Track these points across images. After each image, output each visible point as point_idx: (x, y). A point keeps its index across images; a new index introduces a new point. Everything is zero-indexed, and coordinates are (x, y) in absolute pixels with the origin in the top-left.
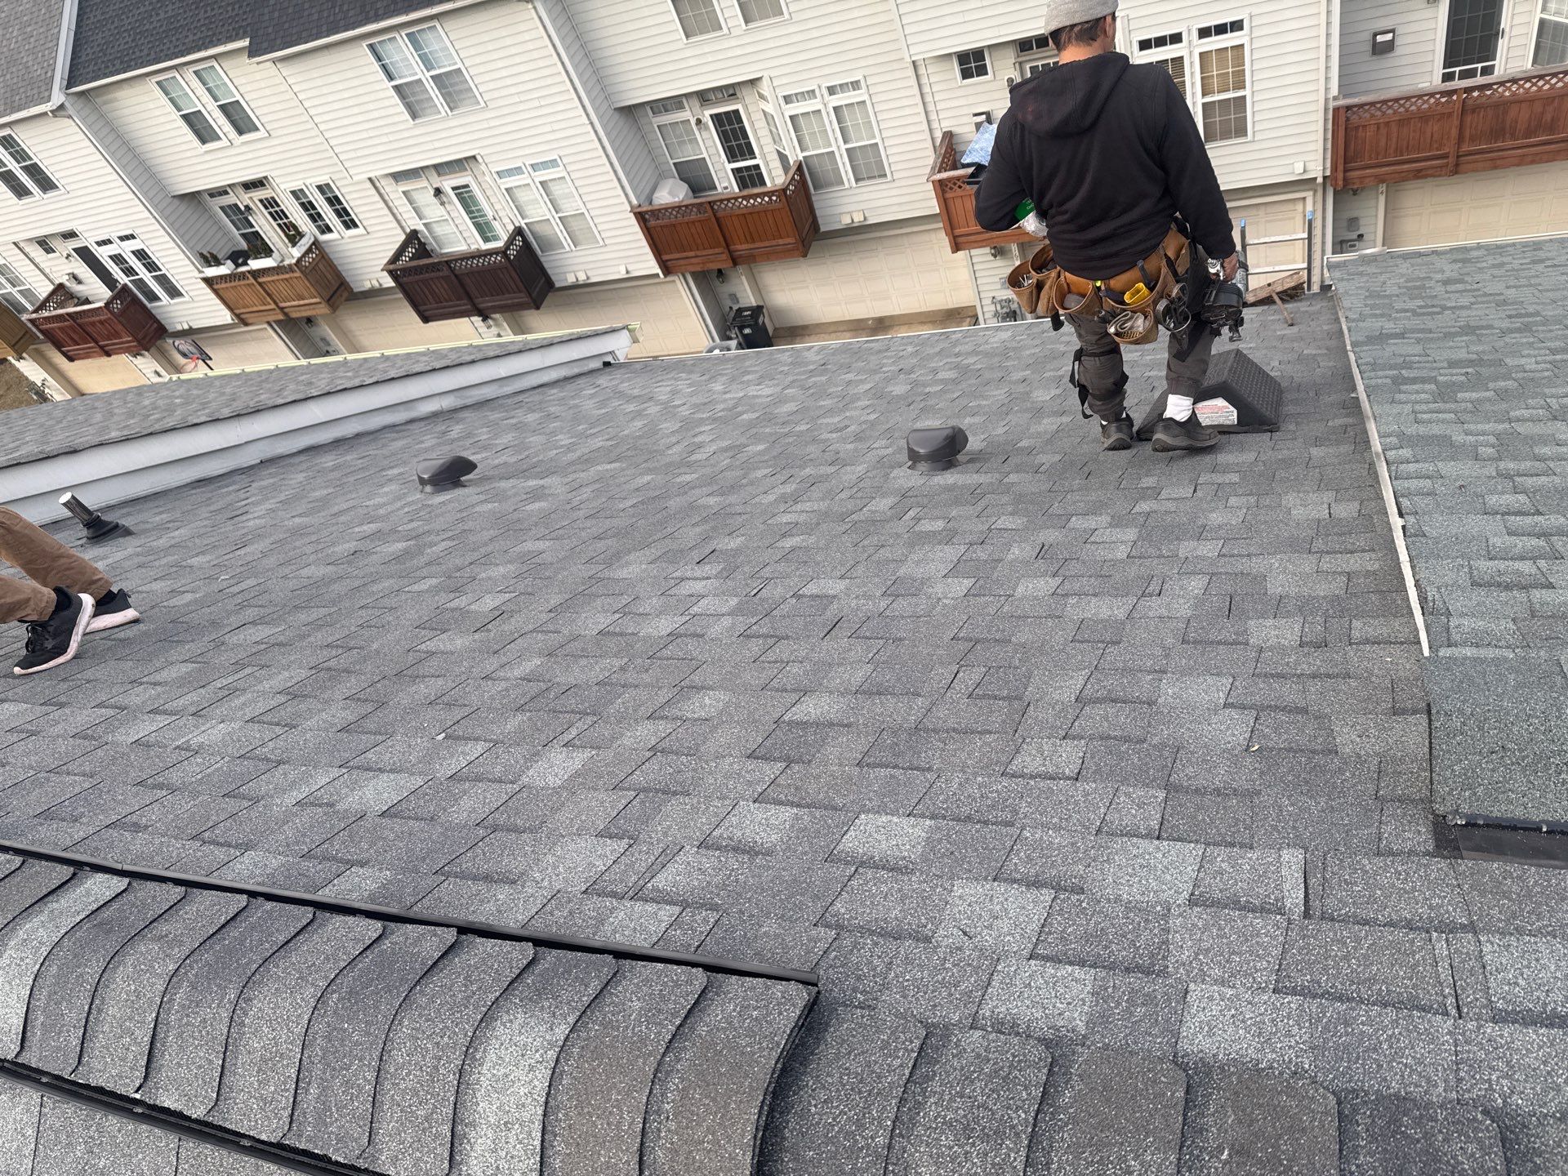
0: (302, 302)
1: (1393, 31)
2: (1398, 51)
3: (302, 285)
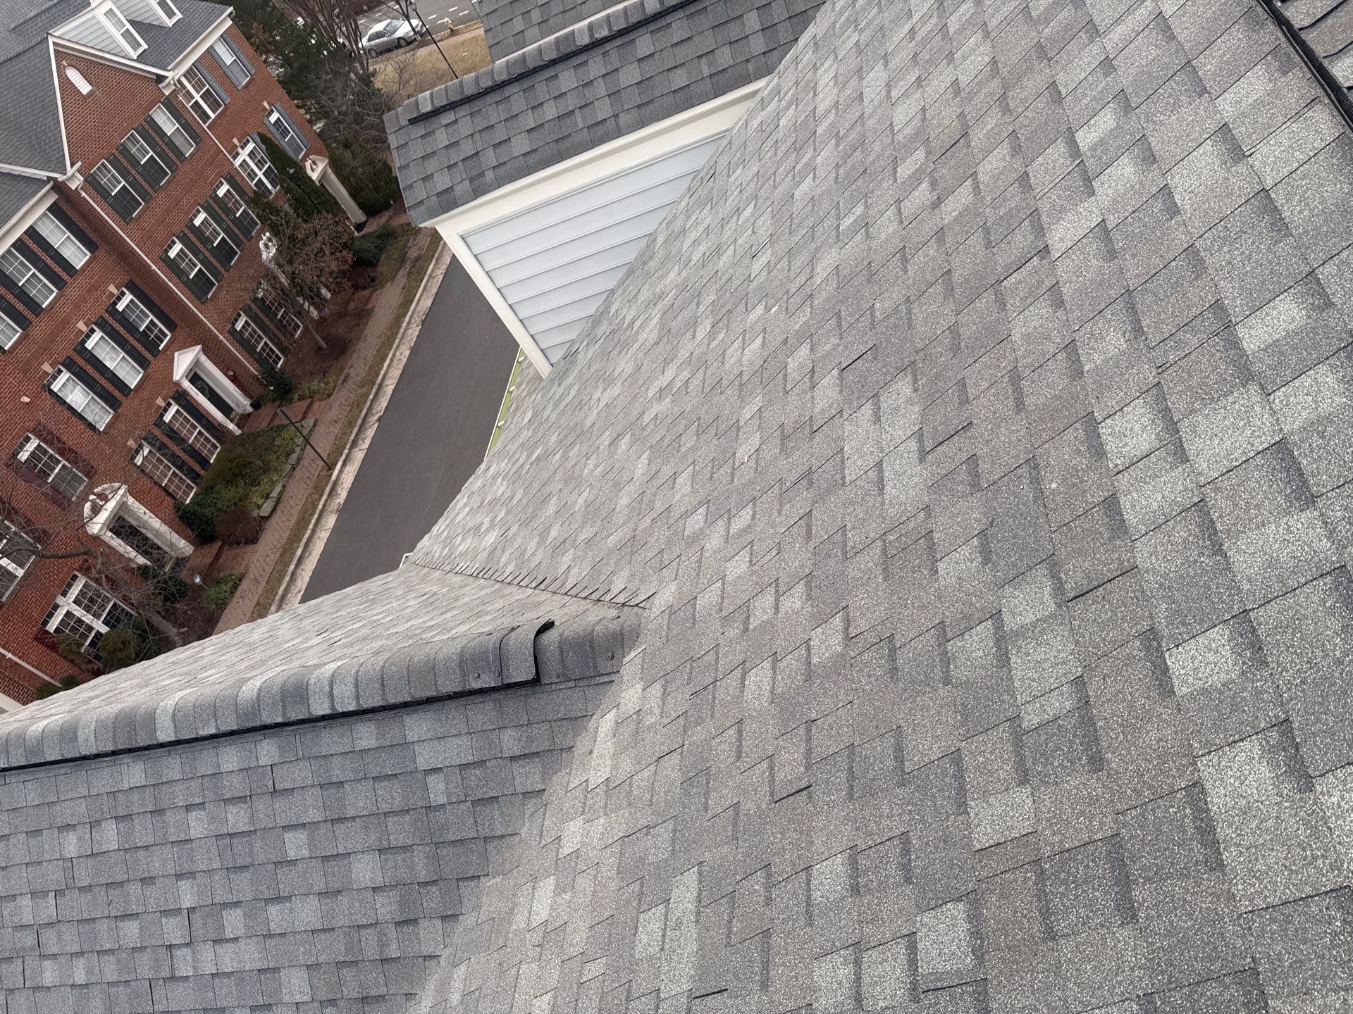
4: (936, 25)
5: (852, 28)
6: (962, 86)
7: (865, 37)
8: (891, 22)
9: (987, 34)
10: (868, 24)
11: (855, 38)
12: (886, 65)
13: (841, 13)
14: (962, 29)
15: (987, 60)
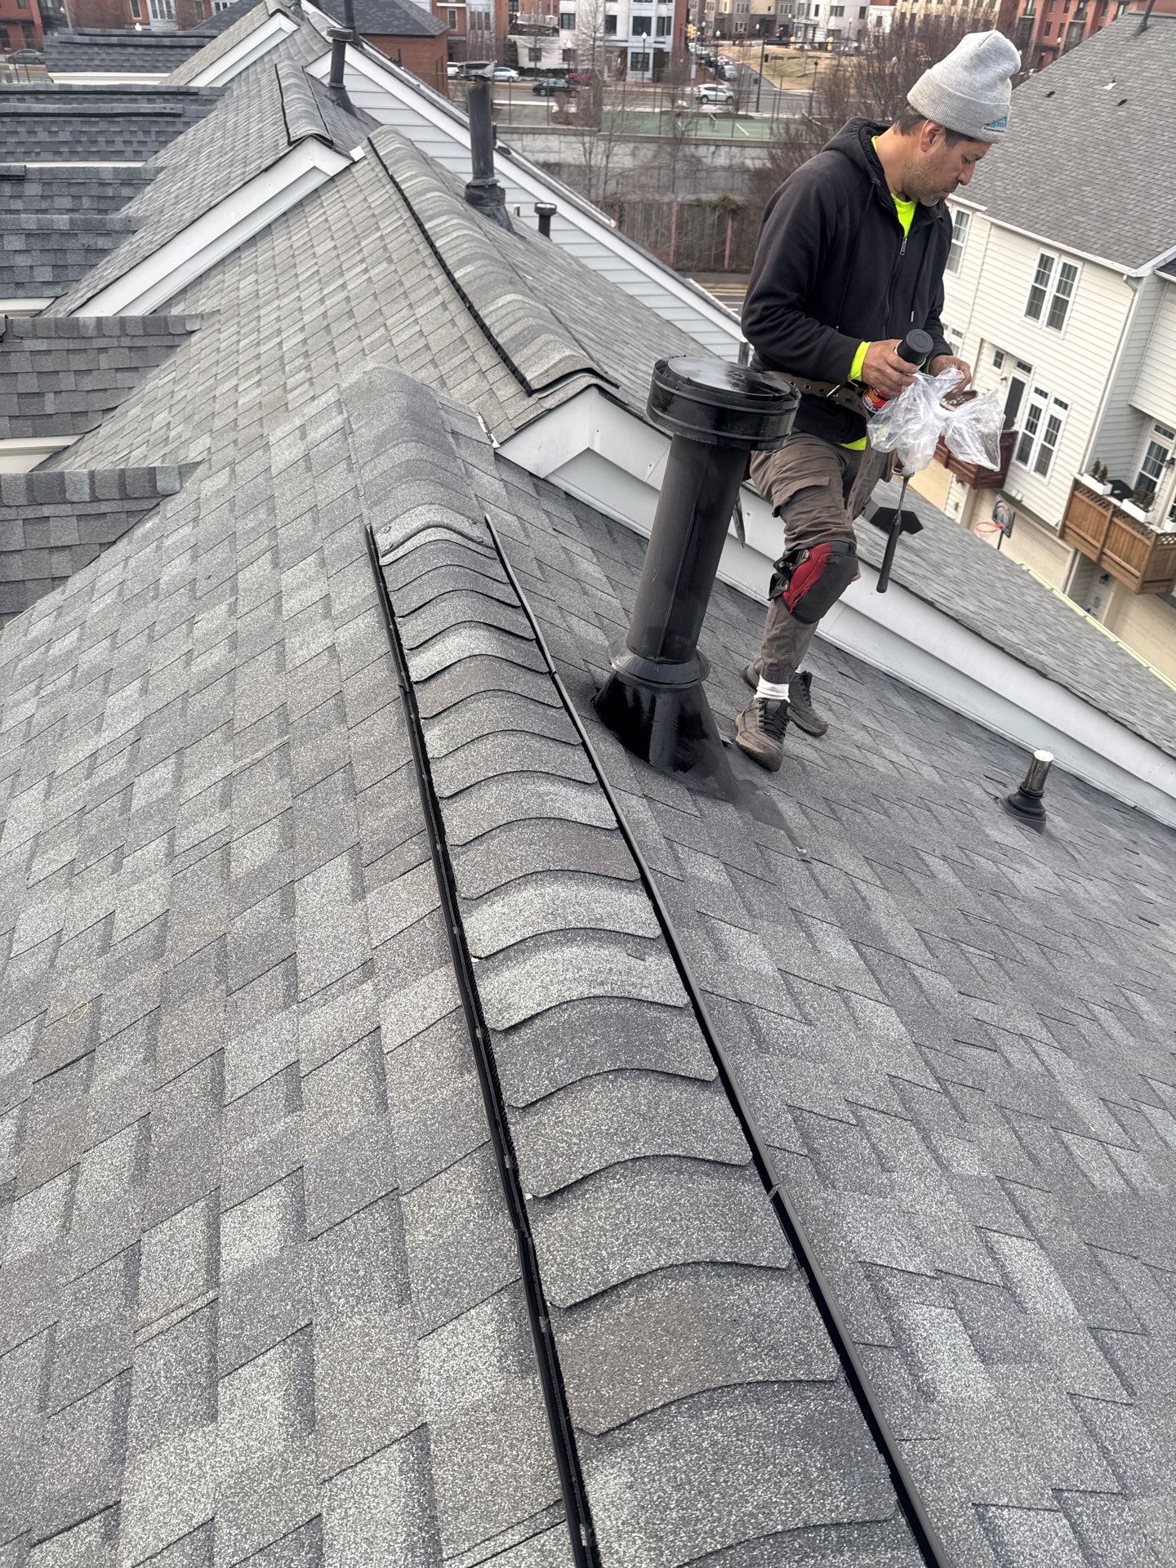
0: (1124, 564)
3: (1141, 553)
4: (122, 775)
5: (32, 686)
6: (116, 939)
7: (42, 717)
8: (77, 718)
9: (171, 855)
10: (54, 695)
11: (29, 708)
12: (47, 796)
13: (31, 648)
14: (146, 815)
15: (158, 909)
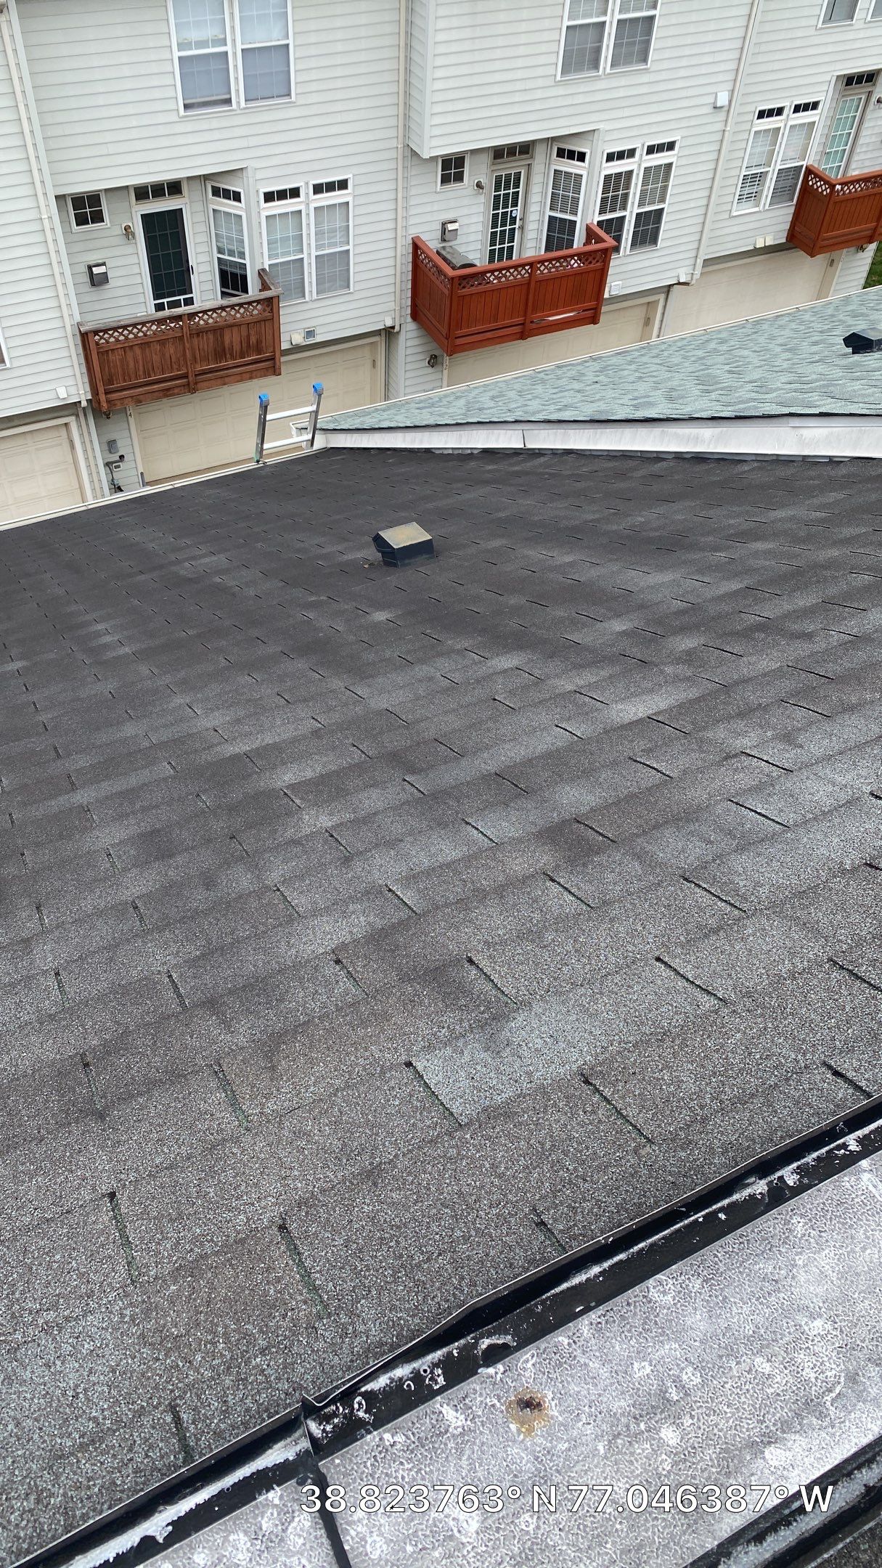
1: (104, 264)
2: (112, 283)
